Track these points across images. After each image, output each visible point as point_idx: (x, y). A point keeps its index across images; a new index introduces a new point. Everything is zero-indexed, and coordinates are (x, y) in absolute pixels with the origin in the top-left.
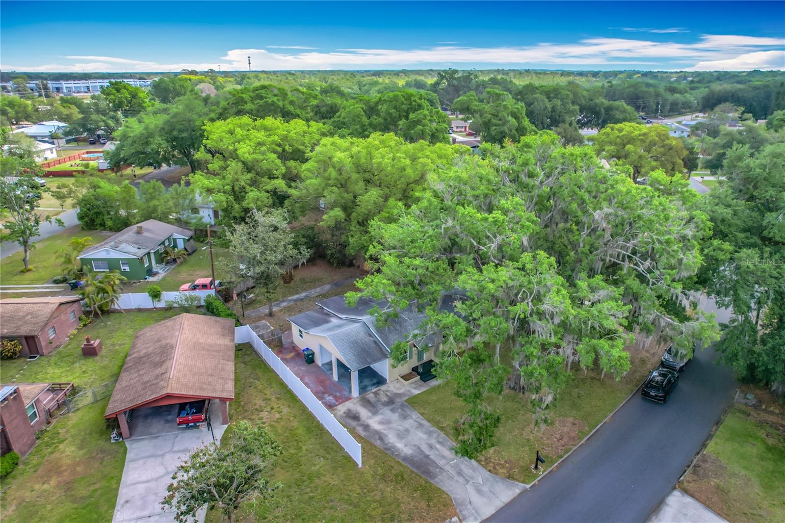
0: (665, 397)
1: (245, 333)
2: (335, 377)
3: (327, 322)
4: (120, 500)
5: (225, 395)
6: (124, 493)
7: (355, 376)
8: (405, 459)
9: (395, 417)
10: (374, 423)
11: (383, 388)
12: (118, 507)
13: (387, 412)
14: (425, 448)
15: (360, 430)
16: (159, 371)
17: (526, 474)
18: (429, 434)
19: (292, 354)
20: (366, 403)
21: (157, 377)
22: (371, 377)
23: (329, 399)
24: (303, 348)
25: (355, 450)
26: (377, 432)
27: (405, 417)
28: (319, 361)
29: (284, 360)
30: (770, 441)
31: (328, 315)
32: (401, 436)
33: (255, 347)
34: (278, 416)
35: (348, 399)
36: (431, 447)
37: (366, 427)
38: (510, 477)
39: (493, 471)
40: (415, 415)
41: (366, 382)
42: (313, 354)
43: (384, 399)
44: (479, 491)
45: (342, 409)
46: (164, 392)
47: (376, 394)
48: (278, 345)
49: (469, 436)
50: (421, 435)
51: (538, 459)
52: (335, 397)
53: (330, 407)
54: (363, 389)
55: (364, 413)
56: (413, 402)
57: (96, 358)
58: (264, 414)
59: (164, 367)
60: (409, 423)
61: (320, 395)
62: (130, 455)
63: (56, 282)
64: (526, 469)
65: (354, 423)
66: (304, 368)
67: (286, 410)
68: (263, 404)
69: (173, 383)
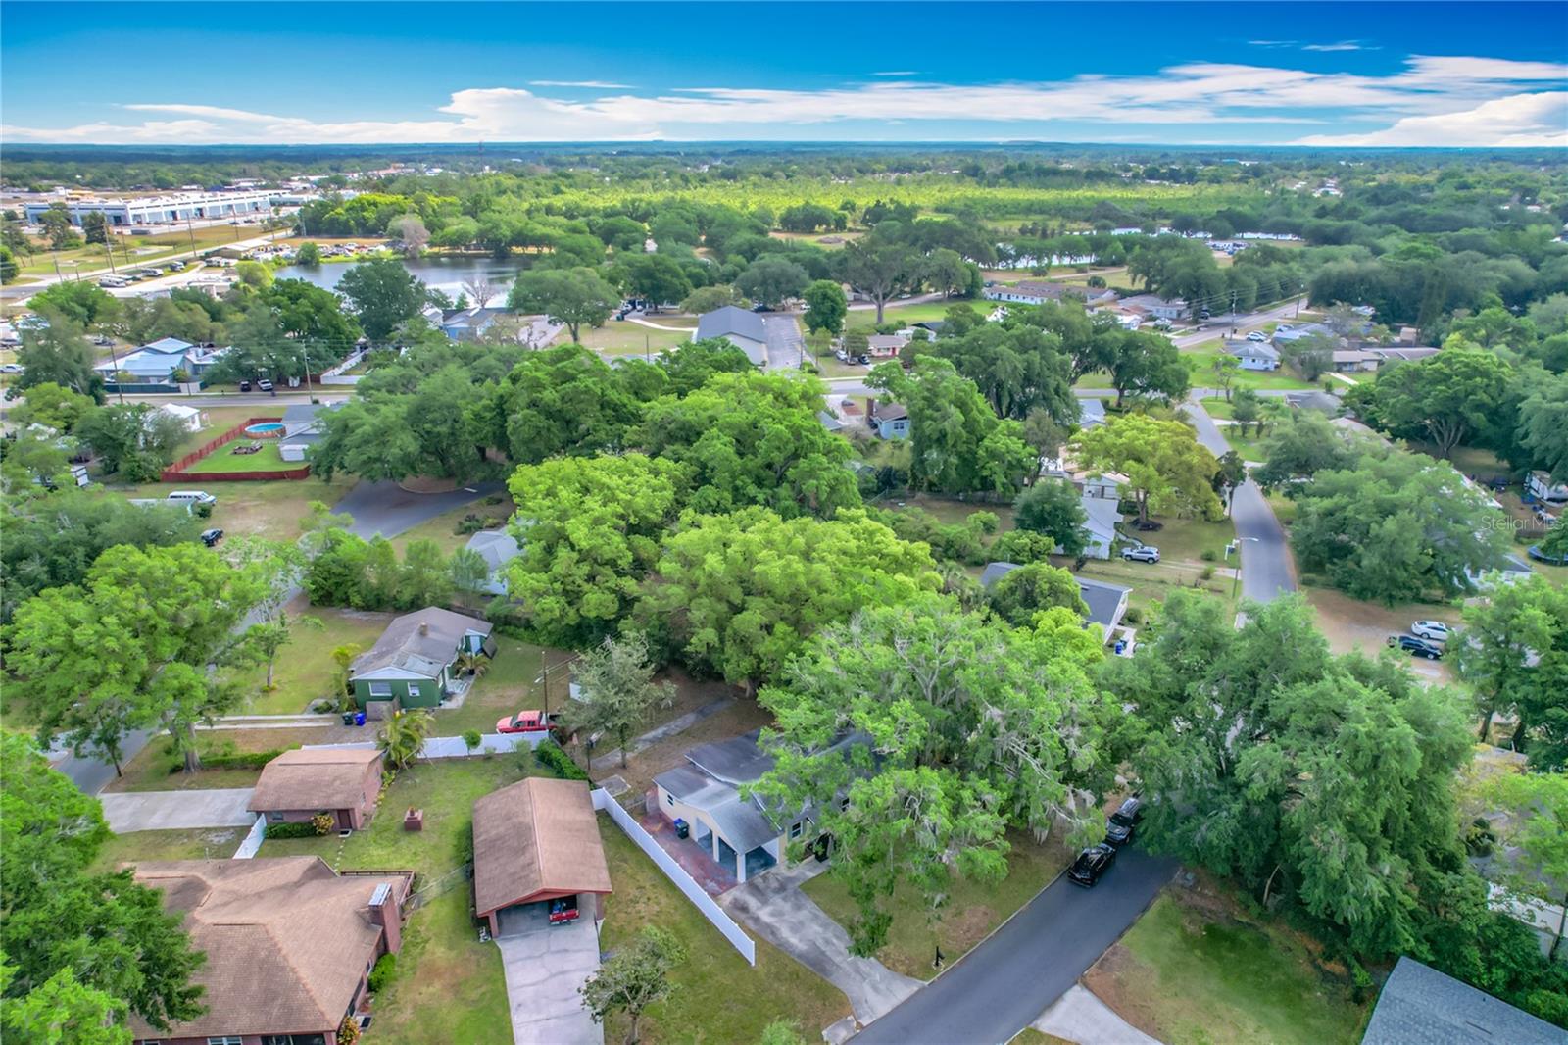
0: (1092, 880)
1: (602, 796)
2: (717, 856)
3: (703, 785)
4: (513, 1004)
5: (601, 888)
6: (514, 997)
7: (741, 861)
8: (800, 956)
9: (787, 907)
10: (765, 915)
11: (773, 870)
12: (512, 1011)
13: (778, 901)
14: (820, 943)
15: (750, 924)
16: (523, 860)
17: (926, 971)
18: (825, 926)
19: (660, 825)
20: (753, 888)
21: (524, 867)
22: (760, 858)
23: (713, 885)
24: (675, 818)
25: (747, 947)
26: (768, 926)
27: (798, 907)
28: (695, 834)
29: (651, 833)
30: (1190, 929)
31: (702, 773)
32: (796, 928)
33: (615, 815)
34: (656, 908)
35: (734, 885)
36: (827, 942)
37: (757, 920)
38: (909, 974)
39: (892, 968)
40: (810, 905)
41: (753, 863)
42: (687, 827)
43: (775, 885)
44: (876, 989)
45: (727, 897)
46: (540, 888)
47: (765, 878)
48: (648, 815)
49: (863, 934)
50: (817, 929)
51: (939, 955)
52: (719, 883)
53: (714, 895)
54: (750, 872)
55: (752, 902)
56: (808, 888)
57: (423, 834)
58: (641, 906)
59: (528, 855)
60: (803, 914)
61: (701, 881)
62: (506, 956)
63: (317, 710)
64: (927, 966)
65: (742, 916)
66: (678, 844)
67: (664, 900)
68: (637, 893)
69: (545, 876)
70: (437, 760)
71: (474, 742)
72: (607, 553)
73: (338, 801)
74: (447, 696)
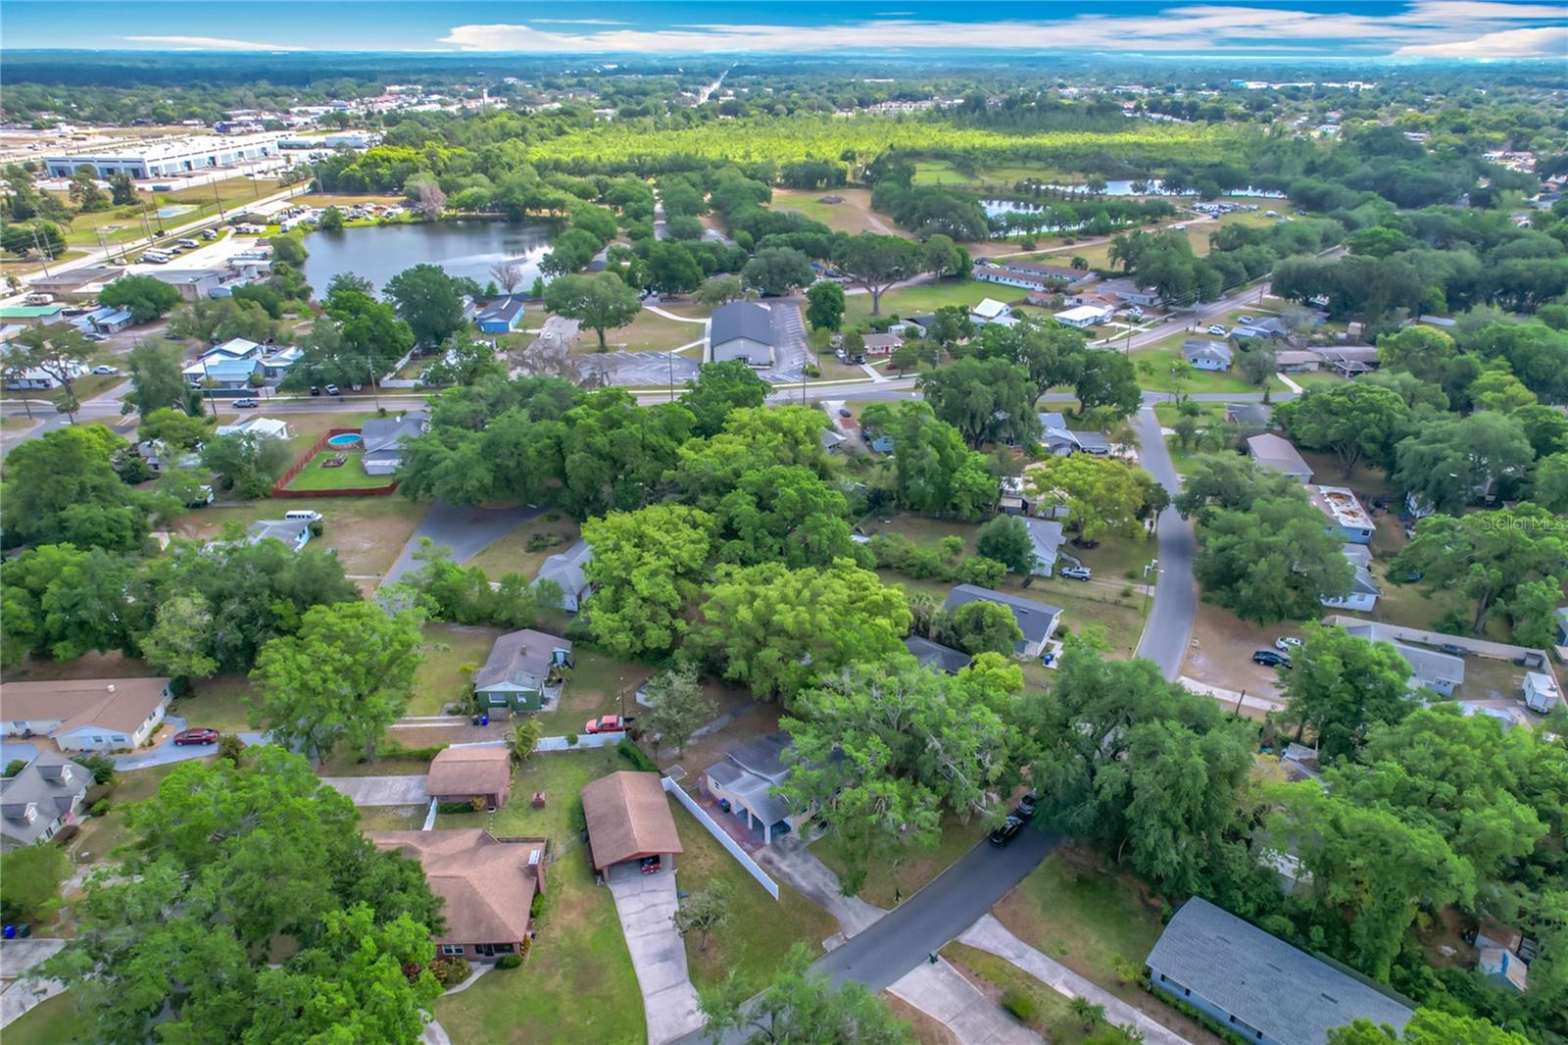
0: (1004, 843)
1: (669, 782)
2: (750, 826)
3: (740, 776)
4: (624, 925)
5: (676, 850)
6: (624, 921)
7: (768, 831)
8: (808, 894)
9: (799, 861)
10: (784, 866)
11: (789, 835)
12: (625, 929)
13: (792, 857)
14: (821, 885)
15: (774, 872)
16: (623, 831)
17: (890, 904)
18: (824, 874)
19: (710, 803)
20: (776, 848)
21: (623, 836)
22: (781, 827)
23: (748, 846)
24: (720, 798)
25: (774, 889)
26: (787, 874)
27: (806, 861)
28: (735, 810)
29: (704, 808)
30: (1067, 877)
31: (738, 766)
32: (804, 876)
33: (678, 796)
34: (712, 862)
35: (762, 845)
36: (825, 884)
37: (779, 870)
38: (879, 906)
39: (867, 902)
40: (814, 859)
41: (775, 830)
42: (729, 805)
43: (790, 846)
44: (857, 915)
45: (759, 854)
46: (635, 851)
47: (784, 841)
48: (703, 796)
49: (848, 883)
50: (818, 875)
51: (898, 895)
52: (753, 844)
53: (750, 853)
54: (773, 836)
55: (775, 858)
56: (813, 848)
57: (547, 811)
58: (701, 860)
59: (625, 828)
60: (810, 866)
61: (740, 843)
62: (616, 895)
64: (891, 900)
65: (769, 867)
66: (722, 817)
67: (716, 856)
68: (698, 851)
69: (639, 843)
70: (546, 753)
71: (573, 740)
72: (662, 598)
73: (487, 789)
74: (545, 701)
